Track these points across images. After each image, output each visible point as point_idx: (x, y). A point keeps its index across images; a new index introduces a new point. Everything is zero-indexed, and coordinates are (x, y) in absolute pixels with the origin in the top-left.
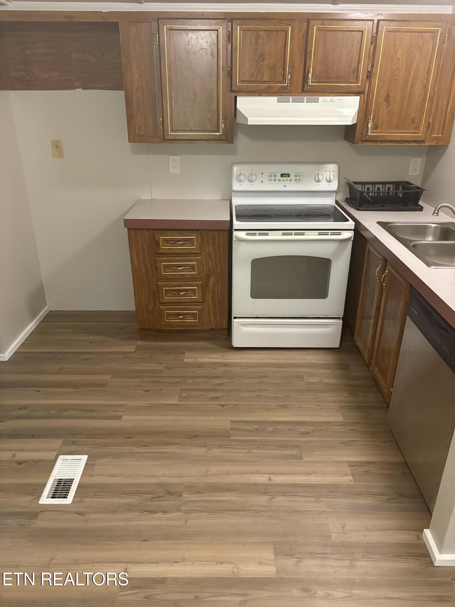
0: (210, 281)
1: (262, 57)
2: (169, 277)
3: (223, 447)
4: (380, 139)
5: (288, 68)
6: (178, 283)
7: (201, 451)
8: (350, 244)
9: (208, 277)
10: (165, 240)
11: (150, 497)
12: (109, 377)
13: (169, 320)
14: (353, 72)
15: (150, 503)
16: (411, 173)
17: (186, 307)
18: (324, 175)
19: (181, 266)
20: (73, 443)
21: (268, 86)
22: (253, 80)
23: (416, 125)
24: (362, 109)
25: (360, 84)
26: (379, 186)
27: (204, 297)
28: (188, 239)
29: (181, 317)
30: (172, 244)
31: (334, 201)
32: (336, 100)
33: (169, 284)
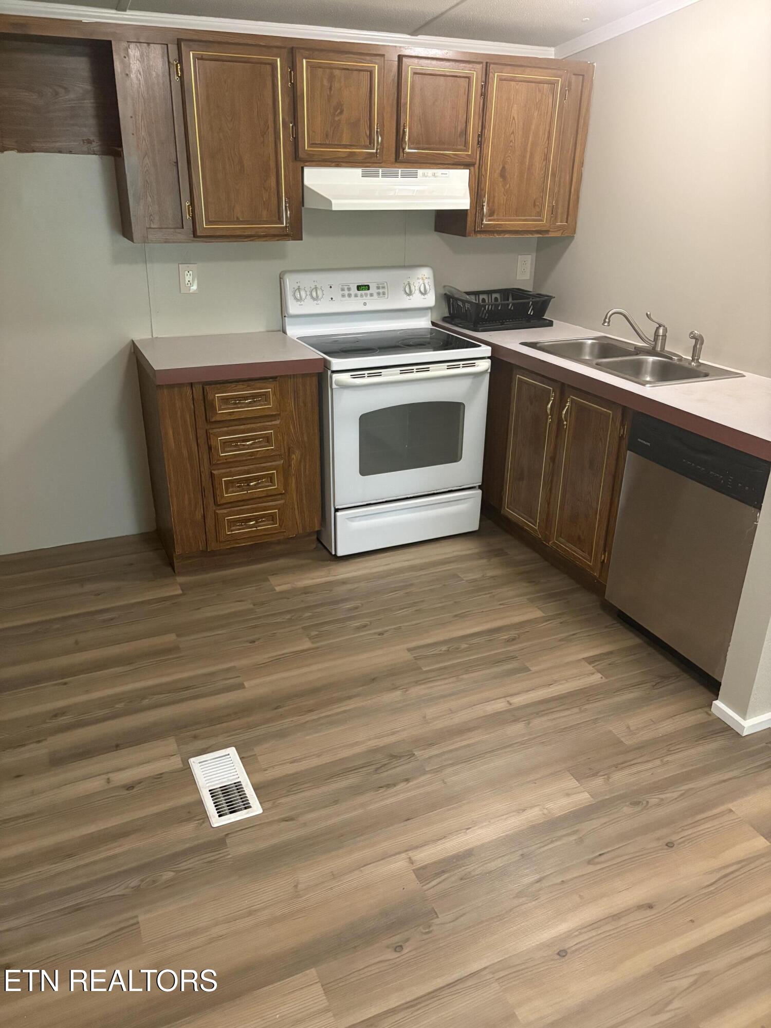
0: (293, 459)
1: (339, 109)
2: (231, 460)
3: (420, 682)
4: (497, 229)
5: (377, 126)
6: (246, 468)
7: (396, 695)
8: (487, 377)
9: (290, 451)
10: (224, 399)
11: (372, 770)
12: (172, 637)
13: (232, 531)
14: (460, 135)
15: (376, 777)
16: (519, 277)
17: (260, 505)
18: (417, 285)
19: (247, 439)
20: (195, 737)
21: (350, 152)
22: (327, 143)
23: (538, 211)
24: (474, 188)
25: (470, 153)
26: (484, 297)
27: (286, 485)
28: (260, 394)
29: (251, 523)
30: (235, 404)
31: (430, 323)
32: (440, 175)
33: (231, 471)
